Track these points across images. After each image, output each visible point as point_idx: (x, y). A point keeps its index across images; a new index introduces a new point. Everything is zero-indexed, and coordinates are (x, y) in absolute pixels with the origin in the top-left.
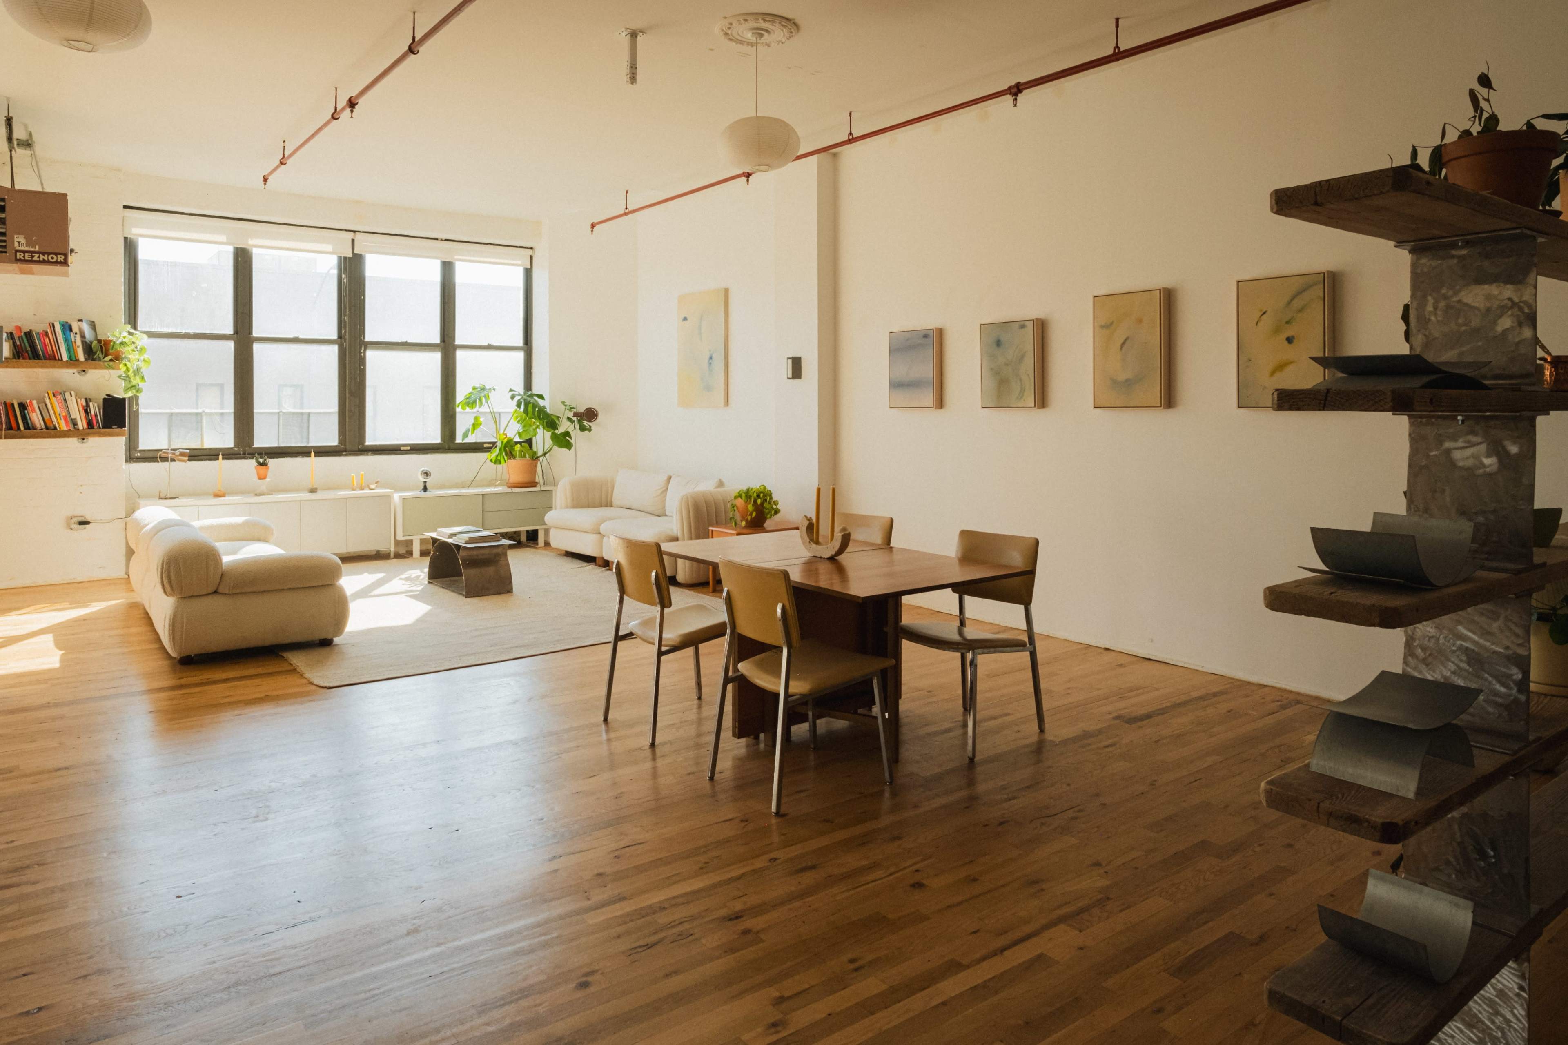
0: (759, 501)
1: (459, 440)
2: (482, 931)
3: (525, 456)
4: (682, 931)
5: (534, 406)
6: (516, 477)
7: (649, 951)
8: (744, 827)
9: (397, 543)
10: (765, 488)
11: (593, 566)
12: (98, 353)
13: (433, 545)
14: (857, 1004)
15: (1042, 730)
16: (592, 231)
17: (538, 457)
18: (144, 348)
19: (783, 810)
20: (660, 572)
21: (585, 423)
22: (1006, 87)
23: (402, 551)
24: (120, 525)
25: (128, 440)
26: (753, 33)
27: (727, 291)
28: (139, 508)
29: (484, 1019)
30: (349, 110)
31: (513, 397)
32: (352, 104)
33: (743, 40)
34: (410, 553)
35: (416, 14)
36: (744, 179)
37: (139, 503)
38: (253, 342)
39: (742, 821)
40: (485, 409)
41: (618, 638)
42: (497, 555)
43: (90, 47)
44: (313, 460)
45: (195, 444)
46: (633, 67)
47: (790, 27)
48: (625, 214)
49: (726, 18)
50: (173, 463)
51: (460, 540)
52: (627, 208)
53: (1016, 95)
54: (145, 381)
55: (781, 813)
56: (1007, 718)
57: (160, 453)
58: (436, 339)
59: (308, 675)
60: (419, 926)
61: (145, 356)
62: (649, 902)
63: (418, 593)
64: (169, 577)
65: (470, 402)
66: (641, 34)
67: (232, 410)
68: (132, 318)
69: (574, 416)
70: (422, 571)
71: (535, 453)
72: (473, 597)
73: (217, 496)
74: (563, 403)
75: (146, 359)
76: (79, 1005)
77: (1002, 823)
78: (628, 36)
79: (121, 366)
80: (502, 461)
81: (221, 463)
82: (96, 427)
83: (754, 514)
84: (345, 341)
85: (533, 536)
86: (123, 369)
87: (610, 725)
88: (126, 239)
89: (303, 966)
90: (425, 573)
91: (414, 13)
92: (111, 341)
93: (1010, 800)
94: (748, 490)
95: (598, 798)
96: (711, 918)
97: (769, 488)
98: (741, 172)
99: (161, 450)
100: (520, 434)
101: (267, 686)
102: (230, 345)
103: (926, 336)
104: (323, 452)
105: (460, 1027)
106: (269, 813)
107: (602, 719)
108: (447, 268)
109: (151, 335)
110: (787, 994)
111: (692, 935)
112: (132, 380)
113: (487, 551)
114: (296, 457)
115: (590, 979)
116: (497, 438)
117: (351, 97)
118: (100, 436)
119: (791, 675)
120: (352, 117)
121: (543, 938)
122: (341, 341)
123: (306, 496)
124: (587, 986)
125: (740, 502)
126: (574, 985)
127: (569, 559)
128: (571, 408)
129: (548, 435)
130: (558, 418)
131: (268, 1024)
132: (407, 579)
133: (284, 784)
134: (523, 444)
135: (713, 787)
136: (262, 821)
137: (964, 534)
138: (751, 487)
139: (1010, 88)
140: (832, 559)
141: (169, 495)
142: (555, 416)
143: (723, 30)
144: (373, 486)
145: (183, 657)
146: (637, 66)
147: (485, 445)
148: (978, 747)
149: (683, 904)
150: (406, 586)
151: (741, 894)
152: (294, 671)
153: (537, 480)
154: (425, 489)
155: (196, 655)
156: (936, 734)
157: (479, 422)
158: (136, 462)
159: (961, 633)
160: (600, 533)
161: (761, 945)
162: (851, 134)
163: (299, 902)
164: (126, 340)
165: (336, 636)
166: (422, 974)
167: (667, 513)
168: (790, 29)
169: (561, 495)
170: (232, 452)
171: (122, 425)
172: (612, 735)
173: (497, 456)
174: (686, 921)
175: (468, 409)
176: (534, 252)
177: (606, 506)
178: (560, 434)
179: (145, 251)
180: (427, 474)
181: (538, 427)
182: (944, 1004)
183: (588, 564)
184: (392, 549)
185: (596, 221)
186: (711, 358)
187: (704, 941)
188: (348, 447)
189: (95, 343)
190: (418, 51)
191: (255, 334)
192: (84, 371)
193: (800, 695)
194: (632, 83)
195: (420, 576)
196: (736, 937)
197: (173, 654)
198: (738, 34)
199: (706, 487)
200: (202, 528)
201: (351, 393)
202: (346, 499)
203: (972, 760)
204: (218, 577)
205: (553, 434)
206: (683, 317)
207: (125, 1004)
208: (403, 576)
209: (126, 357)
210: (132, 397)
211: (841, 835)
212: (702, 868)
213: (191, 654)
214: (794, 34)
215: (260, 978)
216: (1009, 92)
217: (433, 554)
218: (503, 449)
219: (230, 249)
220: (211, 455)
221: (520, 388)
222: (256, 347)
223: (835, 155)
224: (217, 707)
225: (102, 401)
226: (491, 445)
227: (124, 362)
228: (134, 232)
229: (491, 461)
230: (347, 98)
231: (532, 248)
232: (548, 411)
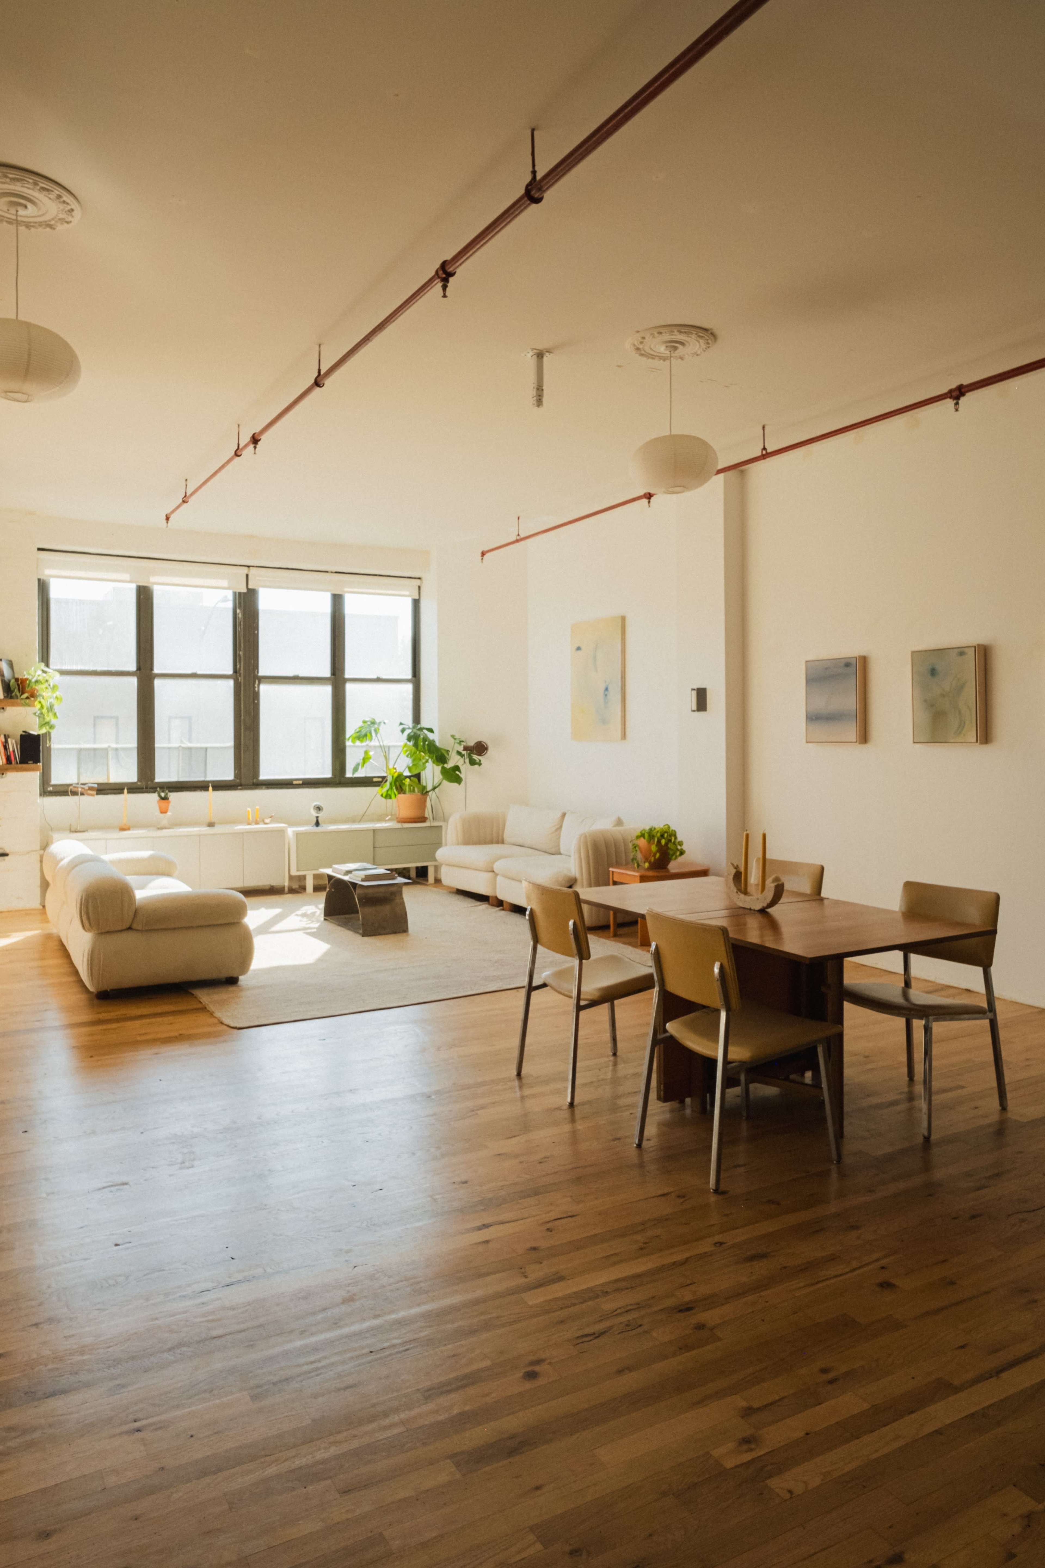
0: (663, 842)
1: (349, 774)
2: (419, 1305)
3: (414, 791)
4: (629, 1321)
5: (425, 739)
6: (406, 813)
7: (595, 1341)
8: (682, 1203)
9: (291, 878)
10: (669, 827)
11: (487, 905)
12: (16, 690)
13: (329, 881)
14: (837, 1423)
15: (1004, 1107)
16: (482, 559)
17: (427, 792)
18: (56, 685)
19: (723, 1187)
20: (578, 922)
21: (475, 757)
22: (946, 391)
23: (295, 886)
24: (35, 857)
25: (42, 774)
26: (667, 347)
27: (623, 619)
28: (52, 843)
29: (431, 1406)
30: (252, 446)
31: (403, 731)
32: (255, 440)
33: (655, 354)
34: (303, 889)
35: (321, 346)
36: (645, 501)
37: (52, 836)
38: (154, 678)
39: (679, 1197)
40: (375, 743)
41: (531, 988)
42: (393, 894)
43: (25, 397)
44: (211, 794)
45: (102, 779)
46: (540, 389)
47: (707, 338)
48: (517, 541)
49: (638, 332)
50: (82, 797)
51: (356, 878)
52: (518, 535)
53: (957, 398)
54: (57, 717)
55: (720, 1190)
56: (959, 1092)
57: (71, 787)
58: (326, 672)
59: (218, 1014)
60: (355, 1295)
61: (57, 693)
62: (591, 1284)
63: (315, 930)
64: (87, 913)
65: (362, 736)
66: (547, 354)
67: (135, 745)
68: (45, 657)
69: (464, 750)
70: (317, 907)
71: (425, 787)
72: (370, 936)
73: (122, 829)
74: (453, 736)
75: (58, 696)
76: (35, 1356)
77: (973, 1217)
78: (535, 357)
79: (36, 703)
80: (393, 796)
81: (126, 796)
82: (13, 763)
83: (658, 855)
84: (240, 675)
85: (422, 873)
86: (38, 706)
87: (524, 1081)
88: (39, 580)
89: (244, 1331)
90: (320, 909)
91: (320, 345)
92: (27, 679)
93: (979, 1189)
94: (651, 830)
95: (521, 1162)
96: (659, 1308)
97: (673, 828)
98: (642, 493)
99: (71, 785)
100: (410, 769)
101: (182, 1024)
102: (134, 681)
103: (847, 665)
104: (220, 786)
105: (407, 1412)
106: (194, 1160)
107: (516, 1073)
108: (337, 600)
109: (63, 673)
110: (756, 1405)
111: (640, 1325)
112: (46, 717)
113: (382, 890)
114: (194, 791)
115: (537, 1368)
116: (387, 772)
117: (254, 434)
118: (17, 771)
119: (730, 1041)
120: (255, 453)
121: (482, 1318)
122: (237, 676)
123: (205, 830)
124: (536, 1377)
125: (643, 842)
126: (521, 1374)
127: (461, 897)
128: (461, 741)
129: (438, 769)
130: (448, 751)
131: (215, 1392)
132: (304, 915)
133: (205, 1129)
134: (412, 778)
135: (641, 1156)
136: (188, 1168)
137: (910, 886)
138: (654, 826)
139: (951, 391)
140: (763, 911)
141: (79, 828)
142: (445, 750)
143: (634, 345)
144: (267, 821)
145: (100, 992)
146: (544, 388)
147: (375, 780)
148: (934, 1123)
149: (627, 1289)
150: (304, 923)
151: (688, 1282)
152: (204, 1009)
153: (426, 815)
154: (317, 824)
155: (112, 990)
156: (879, 1106)
157: (368, 756)
158: (49, 796)
159: (905, 995)
160: (493, 871)
161: (719, 1344)
162: (764, 449)
163: (232, 1259)
164: (40, 678)
165: (241, 975)
166: (363, 1348)
167: (562, 851)
168: (707, 340)
169: (452, 831)
170: (134, 786)
171: (37, 760)
172: (527, 1092)
173: (388, 791)
174: (632, 1309)
175: (358, 743)
176: (422, 582)
177: (498, 842)
178: (450, 768)
179: (55, 592)
180: (319, 809)
181: (427, 761)
182: (938, 1432)
183: (481, 903)
184: (286, 884)
185: (486, 549)
186: (607, 689)
187: (654, 1334)
188: (243, 782)
189: (13, 681)
190: (324, 384)
191: (156, 670)
192: (3, 708)
193: (740, 1062)
194: (538, 406)
195: (315, 912)
196: (691, 1332)
197: (91, 988)
198: (651, 348)
199: (604, 825)
200: (112, 862)
201: (246, 729)
202: (242, 833)
203: (927, 1139)
204: (131, 914)
205: (443, 768)
206: (577, 646)
207: (77, 1358)
208: (299, 912)
209: (40, 695)
210: (46, 733)
211: (792, 1219)
212: (641, 1249)
213: (107, 989)
214: (710, 345)
215: (202, 1341)
216: (949, 395)
217: (329, 891)
218: (393, 784)
219: (133, 586)
220: (116, 789)
221: (409, 721)
222: (157, 682)
223: (742, 472)
224: (136, 1044)
225: (18, 738)
226: (380, 779)
227: (39, 700)
228: (47, 573)
229: (382, 795)
230: (251, 435)
231: (419, 578)
232: (437, 744)
